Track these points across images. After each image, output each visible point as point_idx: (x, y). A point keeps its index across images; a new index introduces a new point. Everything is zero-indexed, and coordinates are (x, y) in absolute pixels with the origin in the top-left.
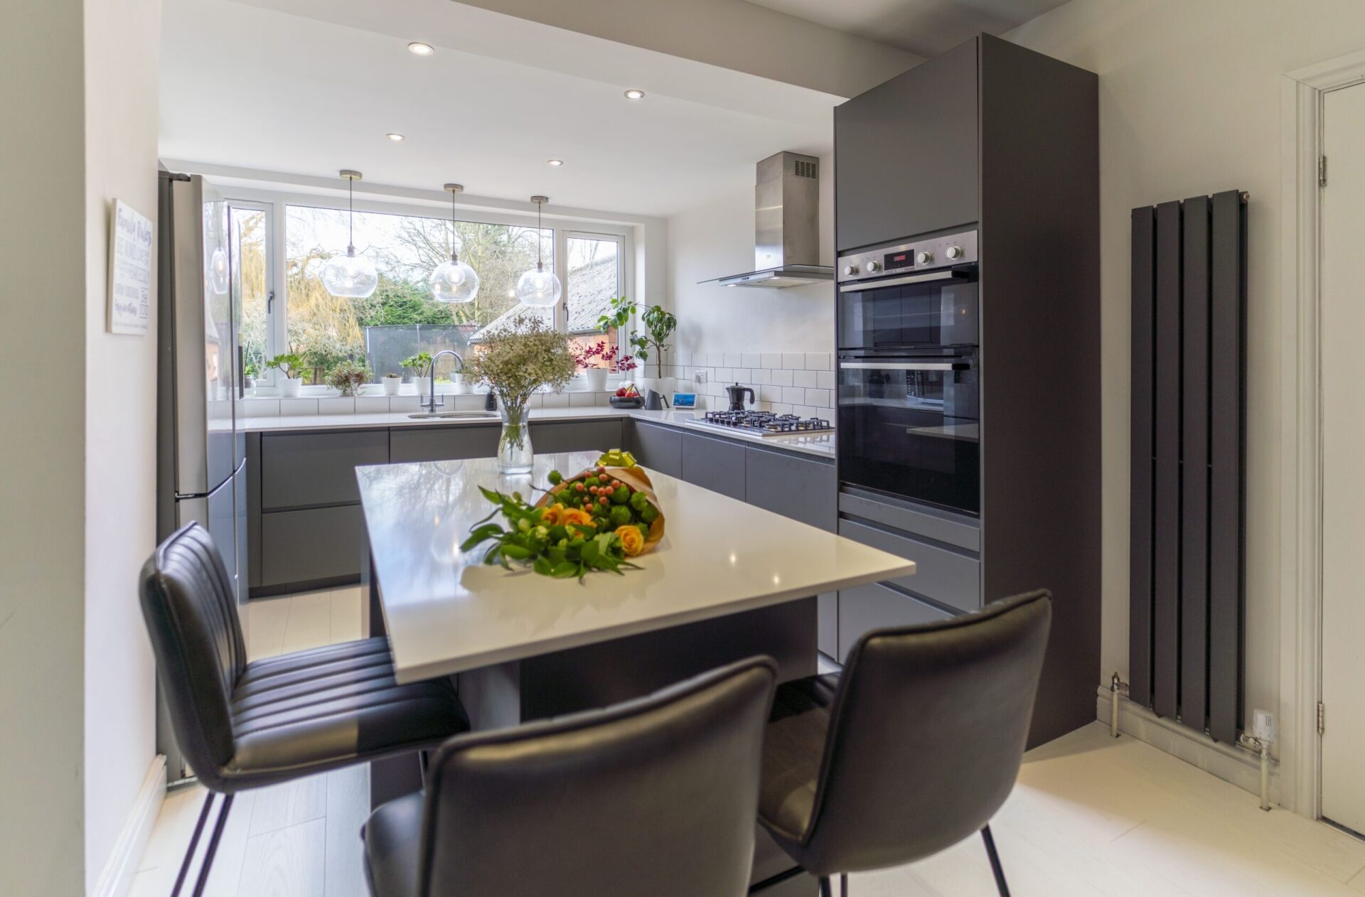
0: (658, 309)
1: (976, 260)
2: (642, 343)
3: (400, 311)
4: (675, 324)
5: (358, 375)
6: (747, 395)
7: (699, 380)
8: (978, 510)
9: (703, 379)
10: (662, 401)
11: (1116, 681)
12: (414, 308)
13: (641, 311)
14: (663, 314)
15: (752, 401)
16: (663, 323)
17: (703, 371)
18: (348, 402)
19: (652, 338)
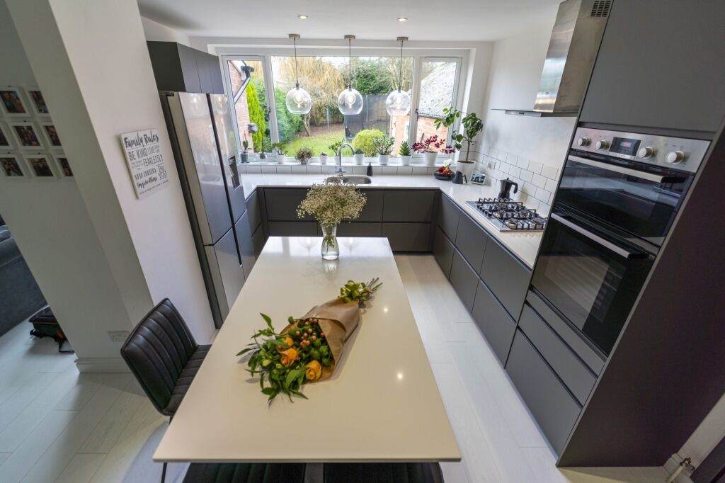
0: (474, 115)
1: (695, 171)
2: (459, 138)
3: (365, 80)
4: (482, 127)
5: (308, 154)
6: (513, 187)
7: (490, 166)
8: (608, 353)
9: (493, 166)
10: (464, 178)
11: (687, 462)
12: (373, 78)
13: (464, 116)
14: (476, 119)
15: (515, 191)
16: (475, 125)
17: (494, 161)
18: (304, 168)
19: (466, 136)
